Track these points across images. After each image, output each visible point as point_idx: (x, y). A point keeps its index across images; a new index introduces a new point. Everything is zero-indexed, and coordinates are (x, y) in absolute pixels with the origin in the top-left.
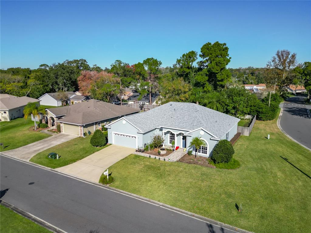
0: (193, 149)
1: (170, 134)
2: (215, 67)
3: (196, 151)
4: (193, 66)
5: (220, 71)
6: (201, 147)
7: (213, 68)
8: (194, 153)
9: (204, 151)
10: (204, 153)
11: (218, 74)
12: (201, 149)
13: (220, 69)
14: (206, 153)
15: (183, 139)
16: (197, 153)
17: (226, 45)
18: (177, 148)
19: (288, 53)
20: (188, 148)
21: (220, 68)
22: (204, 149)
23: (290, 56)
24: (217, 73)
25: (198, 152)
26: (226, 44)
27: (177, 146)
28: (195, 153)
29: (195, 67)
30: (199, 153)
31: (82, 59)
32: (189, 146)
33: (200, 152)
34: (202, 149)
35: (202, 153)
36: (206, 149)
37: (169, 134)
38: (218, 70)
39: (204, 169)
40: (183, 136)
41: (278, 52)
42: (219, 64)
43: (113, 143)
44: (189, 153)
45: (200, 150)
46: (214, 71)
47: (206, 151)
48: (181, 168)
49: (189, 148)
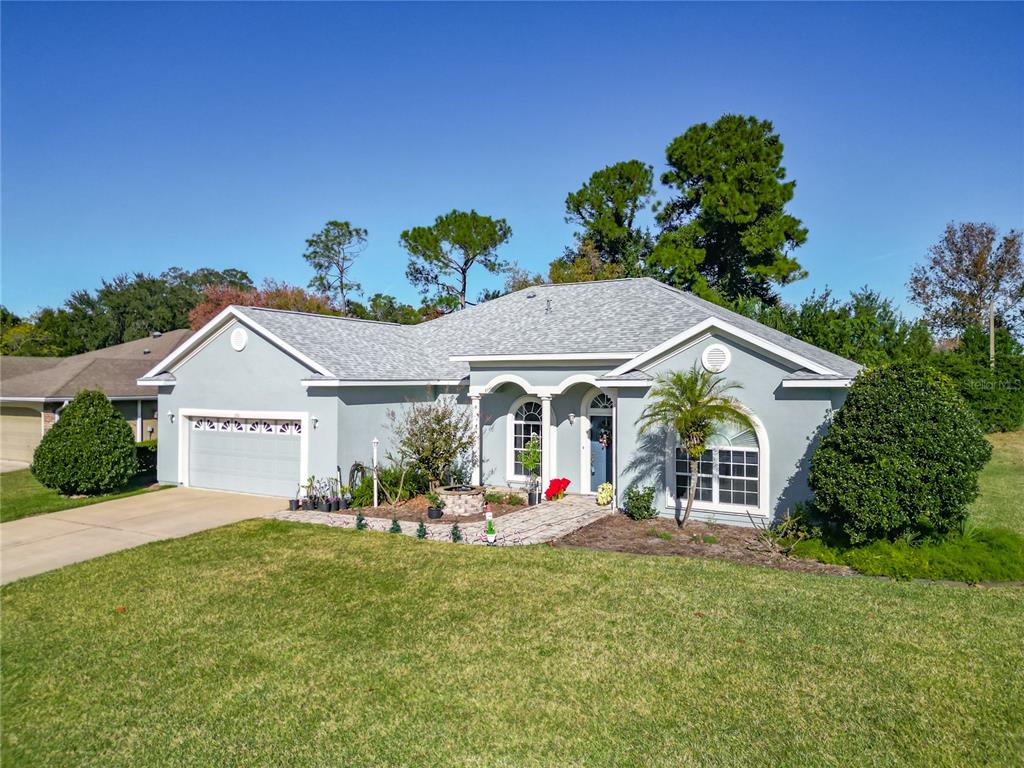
0: (662, 479)
1: (517, 417)
2: (732, 196)
3: (680, 493)
4: (638, 231)
5: (756, 215)
6: (716, 456)
7: (726, 203)
8: (665, 504)
9: (739, 484)
10: (739, 500)
11: (747, 233)
12: (716, 471)
13: (757, 208)
14: (754, 500)
15: (594, 436)
16: (684, 503)
17: (770, 130)
18: (558, 487)
19: (989, 234)
20: (623, 481)
21: (756, 203)
22: (739, 470)
23: (995, 246)
24: (744, 227)
25: (697, 497)
26: (770, 124)
27: (554, 476)
28: (671, 502)
29: (644, 231)
30: (698, 504)
31: (234, 270)
32: (634, 465)
33: (708, 497)
34: (725, 470)
35: (724, 498)
36: (753, 471)
37: (510, 417)
38: (745, 213)
39: (763, 581)
40: (592, 419)
41: (951, 231)
42: (753, 184)
43: (183, 476)
44: (637, 508)
45: (708, 482)
46: (730, 215)
47: (754, 486)
48: (575, 573)
49: (634, 474)
